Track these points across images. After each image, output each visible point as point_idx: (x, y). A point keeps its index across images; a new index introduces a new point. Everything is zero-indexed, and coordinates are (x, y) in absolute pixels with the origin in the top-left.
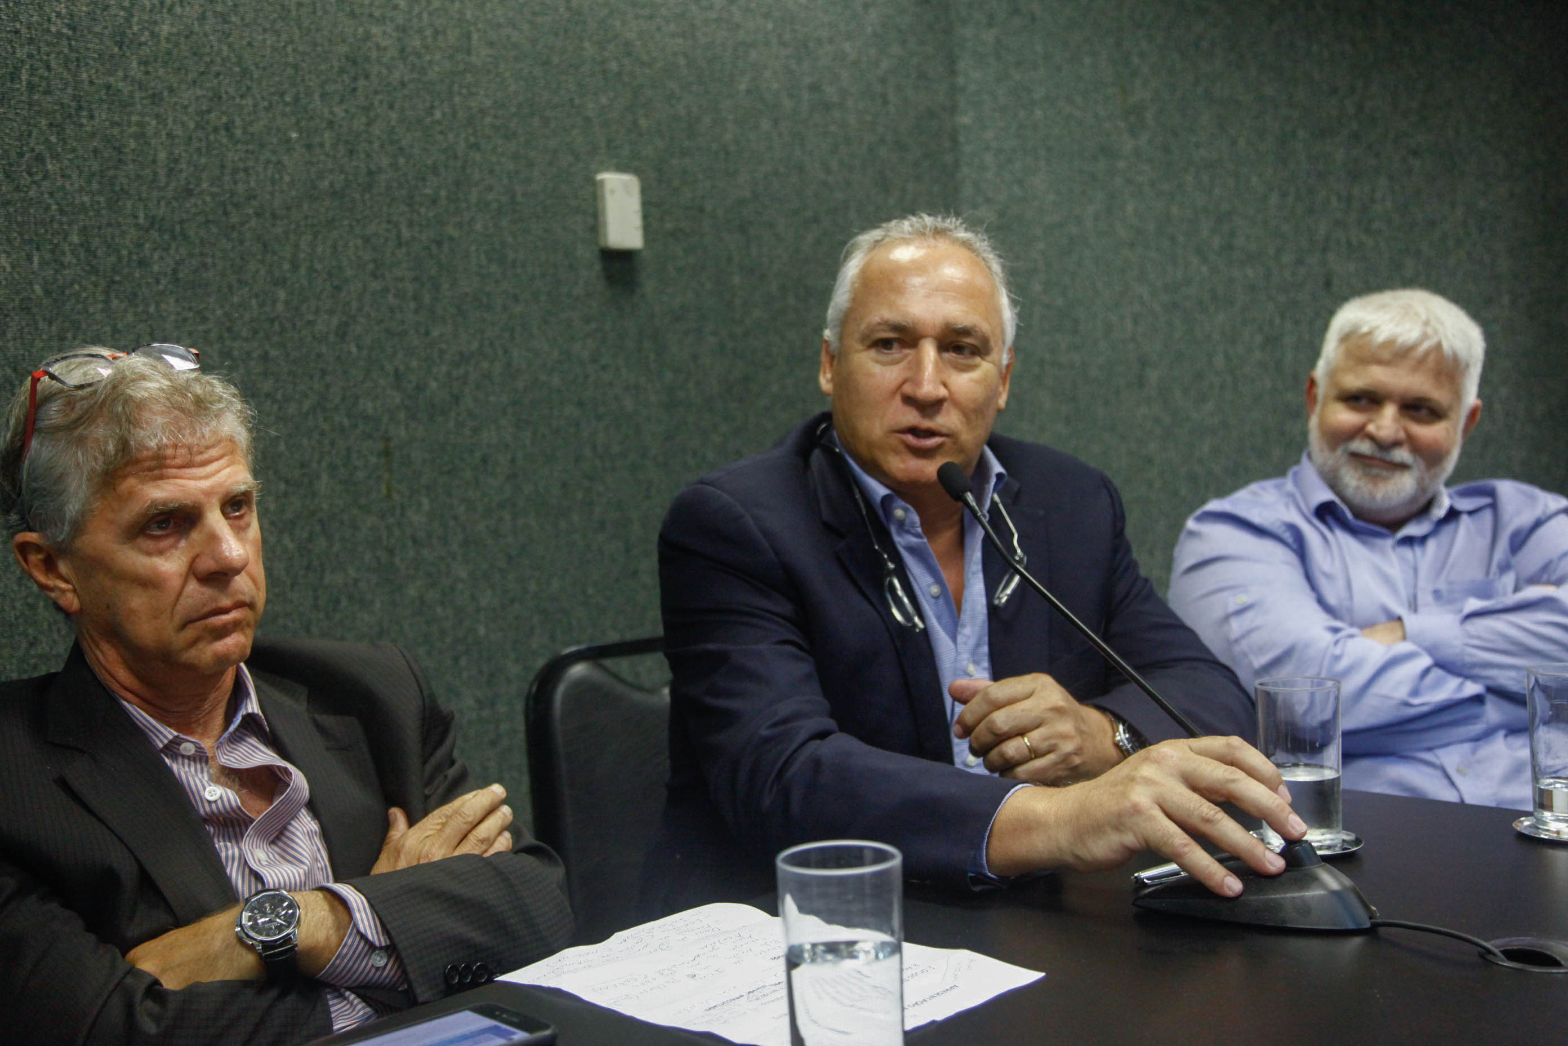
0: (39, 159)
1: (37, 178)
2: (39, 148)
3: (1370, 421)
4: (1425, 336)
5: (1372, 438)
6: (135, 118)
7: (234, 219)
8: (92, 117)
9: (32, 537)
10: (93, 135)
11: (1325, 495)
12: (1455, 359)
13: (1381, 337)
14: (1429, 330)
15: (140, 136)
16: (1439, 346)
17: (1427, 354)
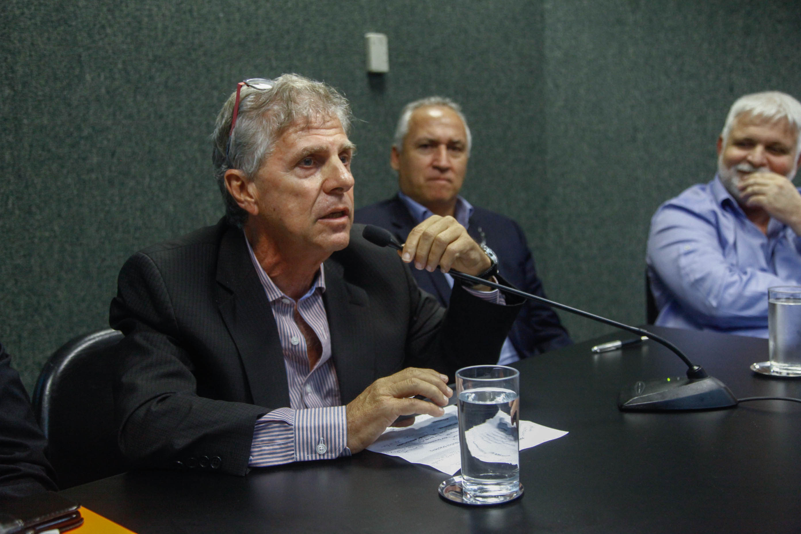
0: (103, 27)
1: (103, 36)
2: (104, 22)
3: (749, 154)
4: (778, 112)
5: (750, 163)
6: (147, 7)
7: (194, 56)
8: (127, 6)
9: (235, 172)
10: (127, 15)
11: (724, 195)
12: (795, 124)
13: (756, 112)
14: (781, 109)
15: (150, 16)
16: (786, 117)
17: (780, 120)
